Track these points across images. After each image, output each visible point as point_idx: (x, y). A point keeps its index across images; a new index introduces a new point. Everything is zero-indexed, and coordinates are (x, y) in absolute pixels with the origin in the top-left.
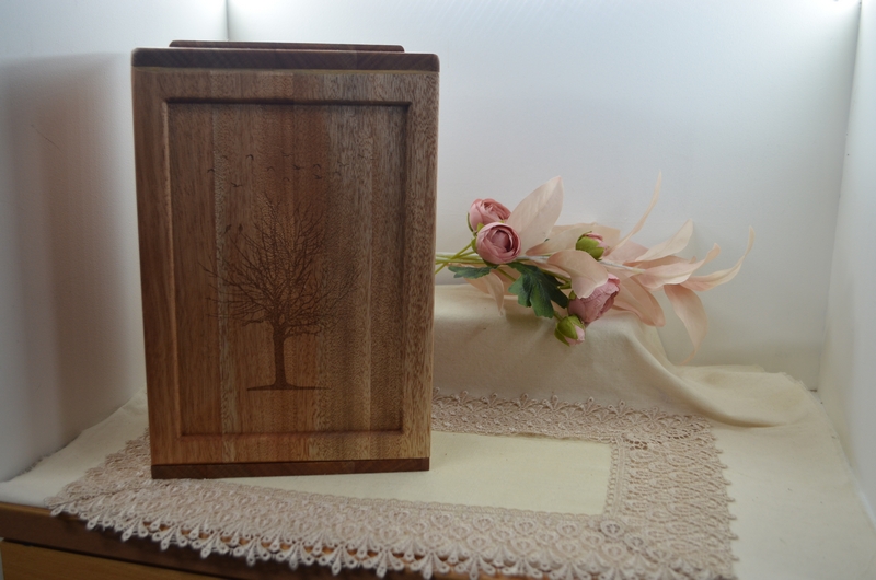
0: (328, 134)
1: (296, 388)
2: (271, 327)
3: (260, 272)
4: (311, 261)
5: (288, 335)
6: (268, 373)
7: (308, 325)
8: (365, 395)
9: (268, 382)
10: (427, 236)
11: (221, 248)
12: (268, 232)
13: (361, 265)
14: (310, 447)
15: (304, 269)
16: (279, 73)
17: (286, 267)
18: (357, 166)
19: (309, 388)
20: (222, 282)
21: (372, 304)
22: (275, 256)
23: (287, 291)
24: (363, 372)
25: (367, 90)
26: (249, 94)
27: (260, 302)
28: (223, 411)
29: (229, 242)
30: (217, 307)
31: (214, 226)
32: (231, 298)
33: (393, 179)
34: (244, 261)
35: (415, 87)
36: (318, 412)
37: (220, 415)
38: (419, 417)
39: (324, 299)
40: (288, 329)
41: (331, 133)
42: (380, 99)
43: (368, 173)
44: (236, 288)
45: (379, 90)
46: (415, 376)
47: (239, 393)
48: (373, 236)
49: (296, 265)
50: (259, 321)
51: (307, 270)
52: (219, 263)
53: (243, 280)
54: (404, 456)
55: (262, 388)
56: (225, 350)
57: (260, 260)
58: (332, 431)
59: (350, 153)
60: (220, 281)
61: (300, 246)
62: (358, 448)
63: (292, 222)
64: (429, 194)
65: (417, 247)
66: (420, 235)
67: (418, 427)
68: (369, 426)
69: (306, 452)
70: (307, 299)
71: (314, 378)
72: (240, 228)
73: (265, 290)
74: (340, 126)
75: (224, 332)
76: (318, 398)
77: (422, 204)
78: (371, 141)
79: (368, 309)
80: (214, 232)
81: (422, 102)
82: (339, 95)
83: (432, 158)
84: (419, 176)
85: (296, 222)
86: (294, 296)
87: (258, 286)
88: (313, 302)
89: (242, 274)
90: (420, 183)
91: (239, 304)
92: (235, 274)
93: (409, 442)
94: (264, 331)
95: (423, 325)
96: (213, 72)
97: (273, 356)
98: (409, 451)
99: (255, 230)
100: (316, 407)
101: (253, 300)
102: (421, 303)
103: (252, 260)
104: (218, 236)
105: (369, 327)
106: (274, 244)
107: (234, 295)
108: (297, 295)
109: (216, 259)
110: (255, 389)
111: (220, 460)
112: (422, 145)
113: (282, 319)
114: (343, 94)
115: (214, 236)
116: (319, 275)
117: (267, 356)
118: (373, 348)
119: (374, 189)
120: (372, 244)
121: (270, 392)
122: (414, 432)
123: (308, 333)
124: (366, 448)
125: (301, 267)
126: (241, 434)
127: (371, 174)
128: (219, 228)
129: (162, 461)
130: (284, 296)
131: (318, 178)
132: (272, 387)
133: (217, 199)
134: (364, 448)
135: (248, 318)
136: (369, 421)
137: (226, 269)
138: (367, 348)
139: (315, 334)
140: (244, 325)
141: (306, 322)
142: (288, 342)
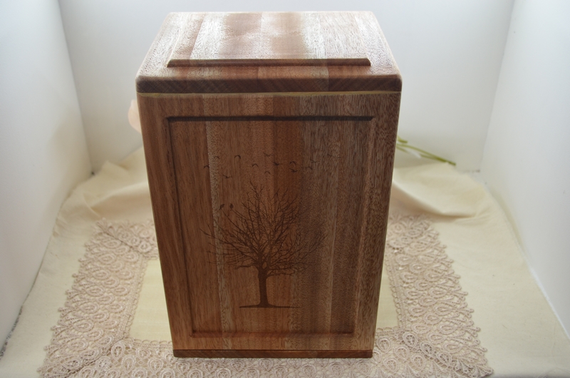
0: (302, 139)
1: (275, 307)
2: (256, 270)
3: (248, 235)
4: (287, 228)
5: (269, 275)
6: (255, 298)
7: (285, 269)
8: (327, 312)
9: (255, 303)
10: (381, 214)
11: (217, 220)
12: (254, 209)
13: (327, 231)
14: (286, 343)
15: (282, 233)
16: (261, 95)
17: (268, 232)
18: (326, 162)
19: (285, 307)
20: (218, 241)
21: (334, 256)
22: (259, 225)
23: (268, 248)
24: (326, 298)
25: (336, 107)
26: (235, 112)
27: (248, 254)
28: (222, 319)
29: (223, 216)
30: (215, 257)
31: (211, 204)
32: (226, 252)
33: (356, 171)
34: (235, 228)
35: (379, 104)
36: (292, 320)
37: (220, 321)
38: (367, 327)
39: (297, 253)
40: (269, 272)
41: (305, 138)
42: (348, 115)
43: (335, 168)
44: (230, 246)
45: (348, 108)
46: (366, 304)
47: (233, 309)
48: (338, 211)
49: (276, 231)
50: (247, 266)
51: (284, 234)
52: (216, 229)
53: (235, 241)
54: (354, 348)
55: (250, 307)
56: (222, 283)
57: (247, 227)
58: (302, 332)
59: (321, 153)
60: (217, 241)
61: (279, 219)
62: (320, 344)
63: (272, 202)
64: (385, 185)
65: (373, 221)
66: (376, 213)
67: (366, 333)
68: (329, 330)
69: (283, 345)
70: (284, 253)
71: (289, 301)
72: (231, 206)
73: (252, 247)
74: (313, 133)
75: (221, 273)
76: (292, 313)
77: (379, 192)
78: (339, 144)
79: (332, 260)
80: (211, 209)
81: (385, 116)
82: (313, 112)
83: (390, 158)
84: (378, 172)
85: (275, 202)
86: (274, 251)
87: (246, 244)
88: (288, 255)
89: (234, 237)
90: (378, 177)
91: (231, 256)
92: (229, 237)
93: (358, 341)
94: (252, 273)
95: (374, 272)
96: (204, 96)
97: (258, 288)
98: (359, 345)
99: (243, 207)
100: (290, 318)
101: (242, 253)
102: (374, 259)
103: (241, 227)
104: (214, 212)
105: (332, 271)
106: (258, 217)
107: (228, 250)
108: (277, 250)
109: (213, 227)
110: (245, 307)
111: (221, 348)
112: (382, 149)
113: (265, 265)
114: (316, 112)
115: (211, 212)
116: (293, 238)
117: (254, 288)
118: (334, 284)
119: (339, 179)
120: (337, 217)
121: (256, 309)
122: (363, 336)
123: (285, 274)
124: (326, 344)
125: (279, 232)
126: (236, 332)
127: (337, 169)
128: (215, 206)
129: (180, 347)
130: (267, 251)
131: (294, 171)
132: (258, 306)
133: (212, 187)
134: (325, 344)
135: (239, 264)
136: (329, 327)
137: (221, 233)
138: (330, 284)
139: (290, 275)
140: (237, 268)
141: (283, 267)
142: (269, 281)
